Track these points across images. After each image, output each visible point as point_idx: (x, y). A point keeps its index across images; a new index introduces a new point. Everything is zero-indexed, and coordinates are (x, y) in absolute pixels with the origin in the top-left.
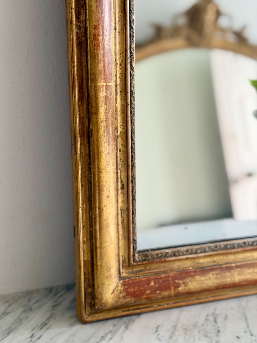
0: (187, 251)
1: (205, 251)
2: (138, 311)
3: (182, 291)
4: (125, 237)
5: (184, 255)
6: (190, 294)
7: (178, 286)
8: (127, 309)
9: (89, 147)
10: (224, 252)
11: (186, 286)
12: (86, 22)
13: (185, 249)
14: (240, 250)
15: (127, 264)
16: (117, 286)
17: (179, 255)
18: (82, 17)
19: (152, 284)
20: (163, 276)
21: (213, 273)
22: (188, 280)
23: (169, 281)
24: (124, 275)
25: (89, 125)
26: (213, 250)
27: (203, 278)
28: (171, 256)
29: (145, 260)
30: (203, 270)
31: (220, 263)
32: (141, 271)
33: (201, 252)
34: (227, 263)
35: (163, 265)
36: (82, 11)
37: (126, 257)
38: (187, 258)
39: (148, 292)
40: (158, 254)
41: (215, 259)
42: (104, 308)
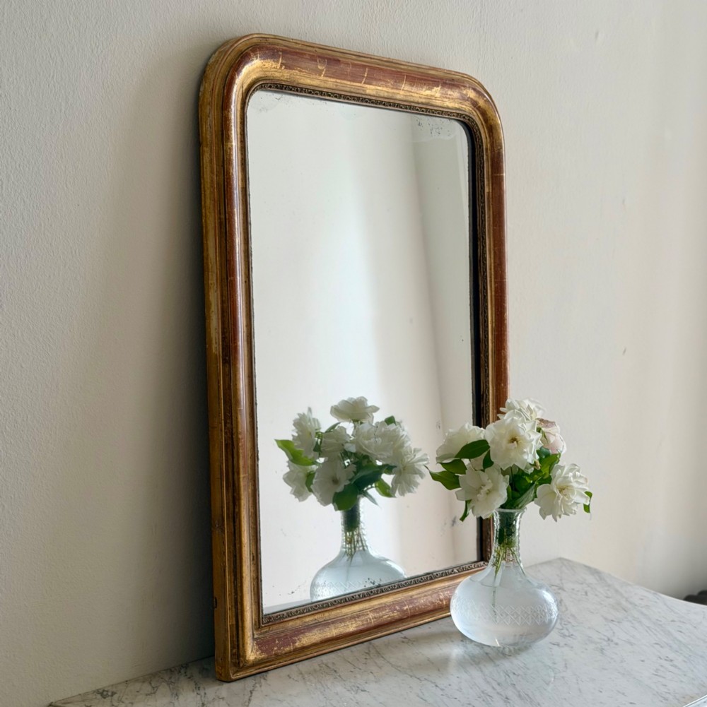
0: (297, 612)
1: (309, 611)
2: (266, 668)
3: (299, 646)
4: (255, 602)
5: (295, 615)
6: (304, 648)
7: (294, 642)
8: (258, 667)
9: (234, 526)
10: (323, 610)
11: (300, 641)
12: (232, 429)
13: (295, 610)
14: (333, 607)
15: (258, 627)
16: (253, 646)
17: (292, 616)
18: (228, 425)
19: (277, 642)
20: (283, 635)
21: (317, 629)
22: (301, 636)
23: (287, 638)
24: (256, 636)
25: (234, 508)
26: (315, 610)
27: (311, 634)
28: (286, 617)
29: (269, 622)
30: (309, 628)
31: (320, 620)
32: (266, 632)
33: (307, 612)
34: (325, 621)
35: (281, 625)
36: (228, 421)
37: (257, 620)
38: (298, 618)
39: (275, 649)
40: (277, 616)
41: (316, 617)
42: (248, 665)
